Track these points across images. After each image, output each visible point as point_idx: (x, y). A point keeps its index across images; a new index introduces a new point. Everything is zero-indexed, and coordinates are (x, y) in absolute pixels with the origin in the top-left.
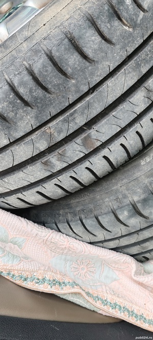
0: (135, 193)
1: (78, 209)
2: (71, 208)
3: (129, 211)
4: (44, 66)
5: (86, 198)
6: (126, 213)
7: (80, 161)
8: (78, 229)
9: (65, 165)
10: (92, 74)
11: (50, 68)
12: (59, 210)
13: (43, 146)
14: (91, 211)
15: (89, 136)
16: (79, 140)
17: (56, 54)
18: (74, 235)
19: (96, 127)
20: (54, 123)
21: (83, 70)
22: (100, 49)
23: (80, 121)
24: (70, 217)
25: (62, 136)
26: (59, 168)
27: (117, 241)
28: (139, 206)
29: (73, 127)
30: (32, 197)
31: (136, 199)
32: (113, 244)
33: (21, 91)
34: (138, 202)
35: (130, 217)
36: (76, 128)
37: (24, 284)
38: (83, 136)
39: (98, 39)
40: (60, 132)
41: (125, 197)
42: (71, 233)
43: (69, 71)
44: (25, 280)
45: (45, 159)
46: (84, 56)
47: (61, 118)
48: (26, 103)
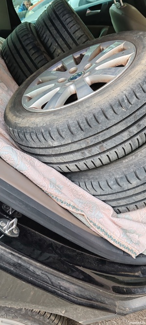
0: (118, 174)
1: (91, 177)
2: (88, 176)
3: (114, 182)
4: (92, 118)
5: (95, 173)
6: (112, 182)
7: (97, 155)
8: (89, 187)
9: (90, 155)
10: (108, 124)
11: (94, 119)
12: (82, 176)
13: (84, 146)
14: (97, 179)
15: (102, 146)
16: (98, 146)
17: (96, 115)
18: (86, 189)
19: (106, 143)
20: (90, 138)
21: (105, 122)
22: (113, 116)
23: (100, 139)
24: (86, 180)
25: (92, 144)
26: (88, 156)
27: (106, 196)
28: (119, 180)
29: (97, 141)
30: (73, 167)
31: (118, 176)
32: (104, 198)
33: (81, 125)
34: (118, 178)
35: (114, 185)
36: (98, 141)
37: (61, 204)
38: (100, 145)
39: (113, 112)
40: (92, 142)
41: (113, 175)
42: (85, 188)
43: (100, 121)
44: (62, 202)
45: (83, 151)
46: (107, 118)
47: (93, 137)
48: (82, 130)
